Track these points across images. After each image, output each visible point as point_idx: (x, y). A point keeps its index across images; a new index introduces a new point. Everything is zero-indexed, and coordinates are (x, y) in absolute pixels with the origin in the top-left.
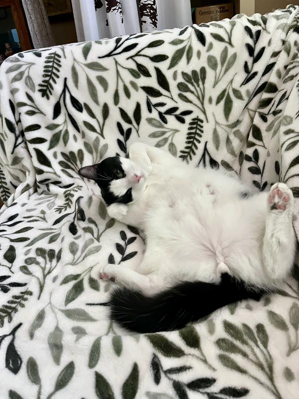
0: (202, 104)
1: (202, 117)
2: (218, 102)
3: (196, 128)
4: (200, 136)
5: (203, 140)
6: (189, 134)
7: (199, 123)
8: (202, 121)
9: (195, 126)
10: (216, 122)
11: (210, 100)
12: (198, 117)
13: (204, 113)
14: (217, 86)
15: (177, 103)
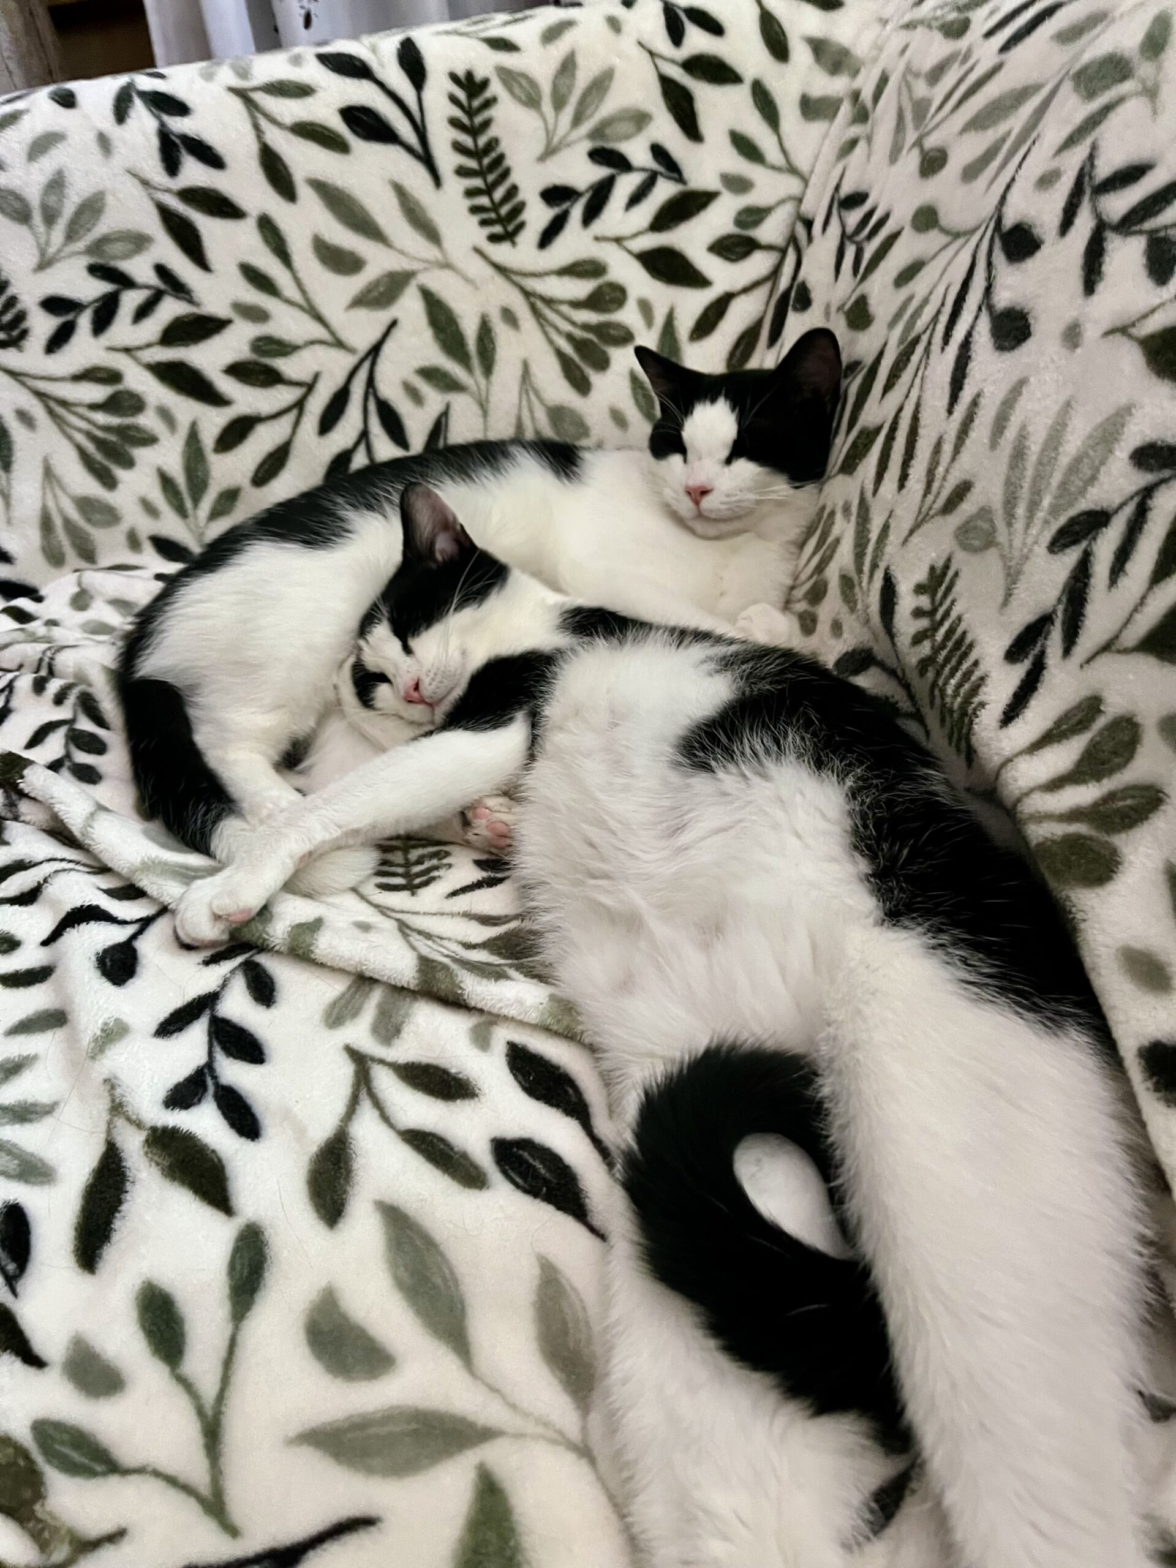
0: (527, 294)
1: (502, 253)
2: (485, 331)
3: (496, 207)
4: (470, 193)
5: (455, 186)
6: (506, 173)
7: (497, 229)
8: (494, 238)
9: (504, 210)
10: (447, 265)
11: (509, 316)
12: (514, 244)
13: (501, 270)
14: (518, 372)
15: (597, 239)
